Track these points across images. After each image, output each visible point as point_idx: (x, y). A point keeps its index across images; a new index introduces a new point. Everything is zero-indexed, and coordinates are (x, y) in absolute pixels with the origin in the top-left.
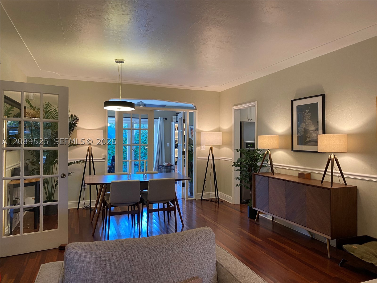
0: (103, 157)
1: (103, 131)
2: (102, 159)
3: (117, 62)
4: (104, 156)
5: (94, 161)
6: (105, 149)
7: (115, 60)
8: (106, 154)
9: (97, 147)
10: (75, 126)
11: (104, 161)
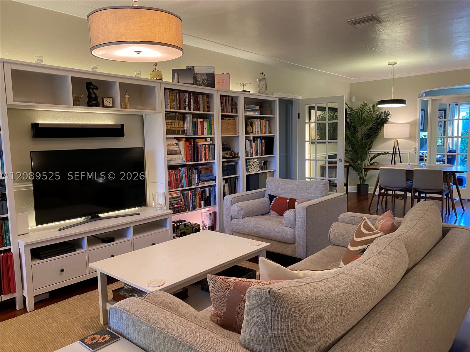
0: (414, 150)
1: (409, 124)
2: (412, 151)
3: (390, 64)
4: (414, 148)
5: (400, 153)
6: (416, 142)
7: (389, 63)
8: (416, 147)
9: (409, 140)
10: (387, 121)
11: (415, 153)
